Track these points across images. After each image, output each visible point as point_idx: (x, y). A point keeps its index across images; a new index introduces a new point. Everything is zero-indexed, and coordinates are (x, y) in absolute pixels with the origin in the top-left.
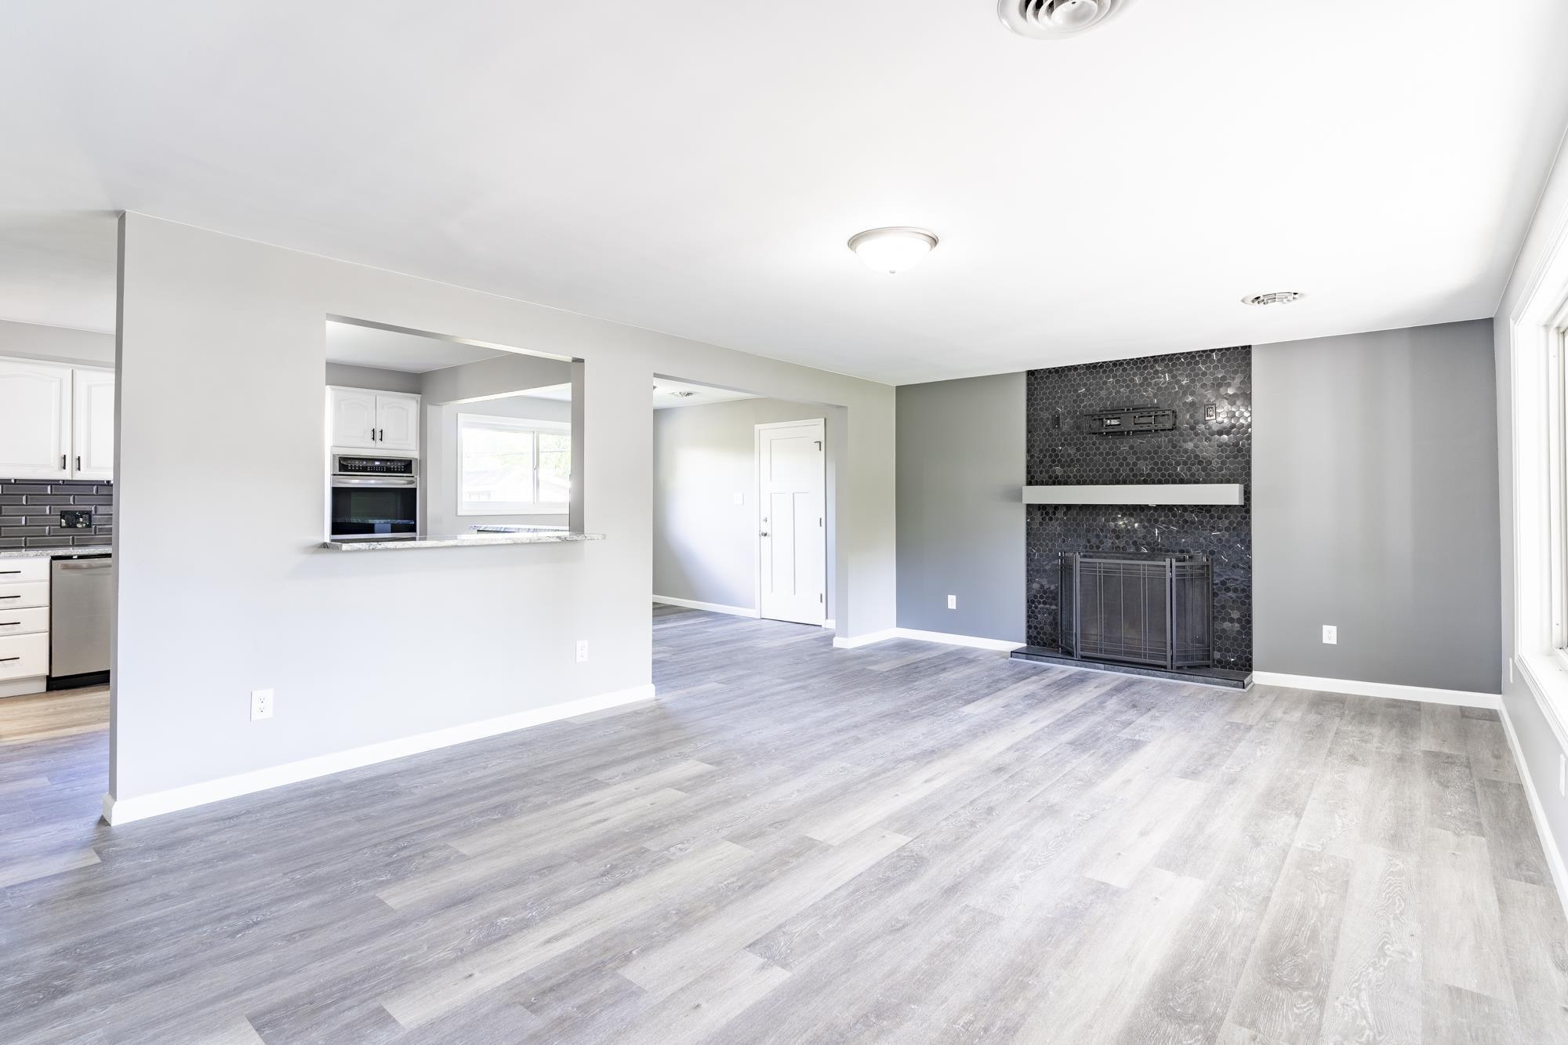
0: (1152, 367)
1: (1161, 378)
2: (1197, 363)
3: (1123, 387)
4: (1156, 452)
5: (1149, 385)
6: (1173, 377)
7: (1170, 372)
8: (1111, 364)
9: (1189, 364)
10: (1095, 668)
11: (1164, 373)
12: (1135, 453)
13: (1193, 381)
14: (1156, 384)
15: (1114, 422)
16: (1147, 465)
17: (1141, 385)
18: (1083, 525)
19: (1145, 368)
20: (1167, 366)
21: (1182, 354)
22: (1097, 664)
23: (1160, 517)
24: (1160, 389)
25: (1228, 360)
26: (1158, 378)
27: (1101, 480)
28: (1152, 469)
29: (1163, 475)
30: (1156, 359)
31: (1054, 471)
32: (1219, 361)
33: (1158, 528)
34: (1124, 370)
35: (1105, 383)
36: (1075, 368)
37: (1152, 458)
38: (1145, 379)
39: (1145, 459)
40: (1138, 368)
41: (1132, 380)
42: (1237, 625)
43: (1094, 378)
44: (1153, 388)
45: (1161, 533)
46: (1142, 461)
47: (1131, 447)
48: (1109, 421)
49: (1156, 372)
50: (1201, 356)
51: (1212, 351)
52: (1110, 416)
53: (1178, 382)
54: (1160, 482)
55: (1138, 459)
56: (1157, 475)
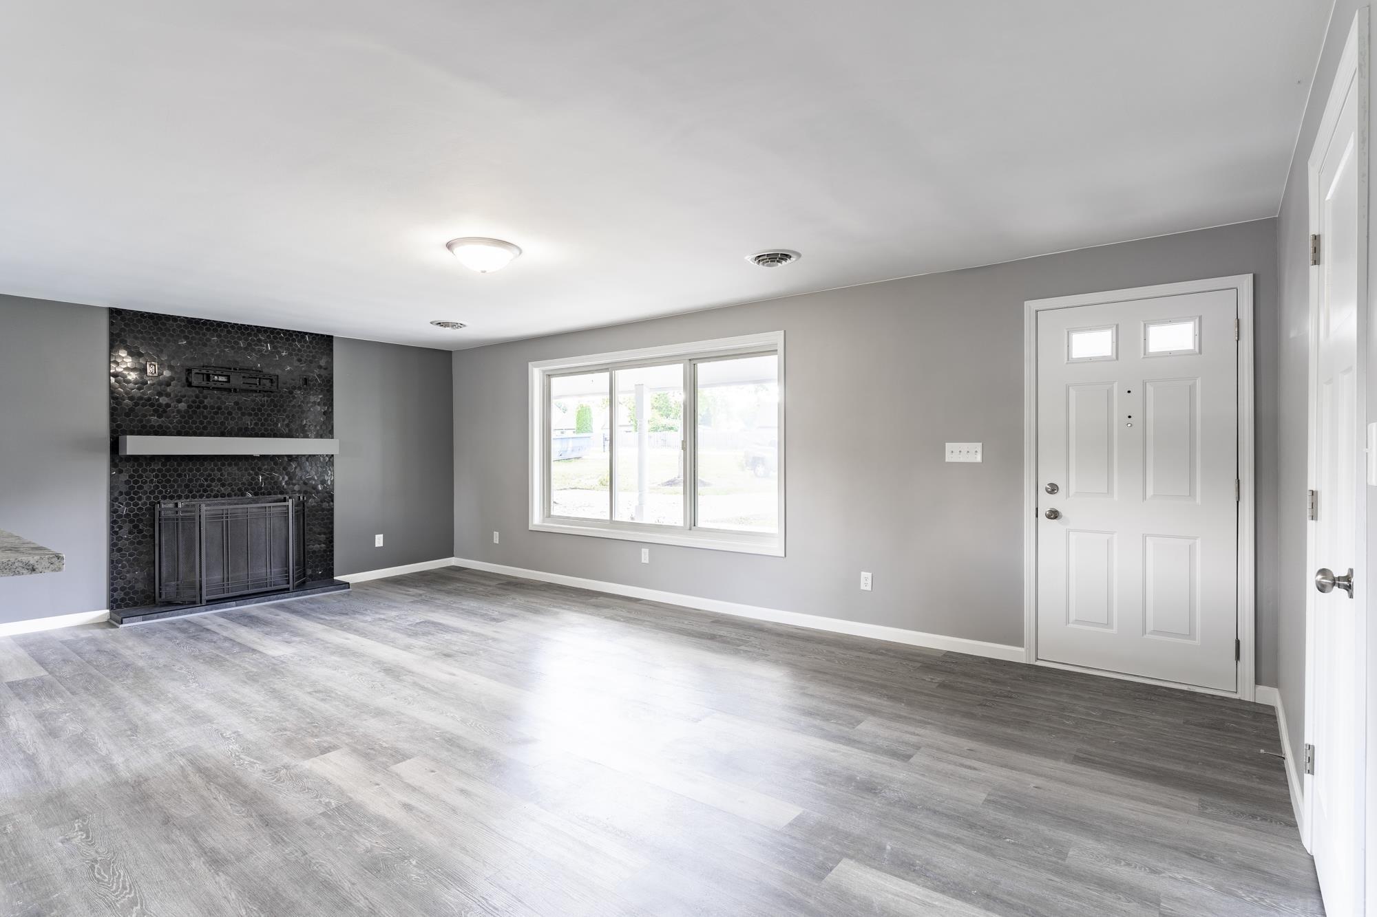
0: (256, 335)
1: (264, 346)
2: (294, 340)
3: (227, 347)
4: (260, 410)
5: (253, 350)
6: (274, 347)
7: (271, 343)
8: (215, 324)
9: (287, 340)
10: (226, 607)
11: (266, 343)
12: (240, 409)
13: (290, 354)
14: (260, 351)
15: (221, 379)
16: (251, 420)
17: (246, 349)
18: (185, 476)
19: (249, 335)
20: (269, 337)
21: (282, 330)
22: (228, 603)
23: (264, 465)
24: (263, 355)
25: (317, 343)
26: (261, 345)
27: (205, 432)
28: (256, 424)
29: (266, 430)
30: (260, 330)
31: (149, 421)
32: (311, 342)
33: (262, 475)
34: (229, 332)
35: (209, 340)
36: (175, 318)
37: (256, 415)
38: (249, 345)
39: (250, 415)
40: (243, 334)
41: (238, 343)
42: (323, 545)
43: (197, 333)
44: (256, 354)
45: (265, 479)
46: (246, 416)
47: (236, 403)
48: (216, 377)
49: (259, 340)
50: (297, 335)
51: (306, 333)
52: (218, 373)
53: (279, 353)
54: (263, 436)
55: (243, 414)
56: (260, 430)
